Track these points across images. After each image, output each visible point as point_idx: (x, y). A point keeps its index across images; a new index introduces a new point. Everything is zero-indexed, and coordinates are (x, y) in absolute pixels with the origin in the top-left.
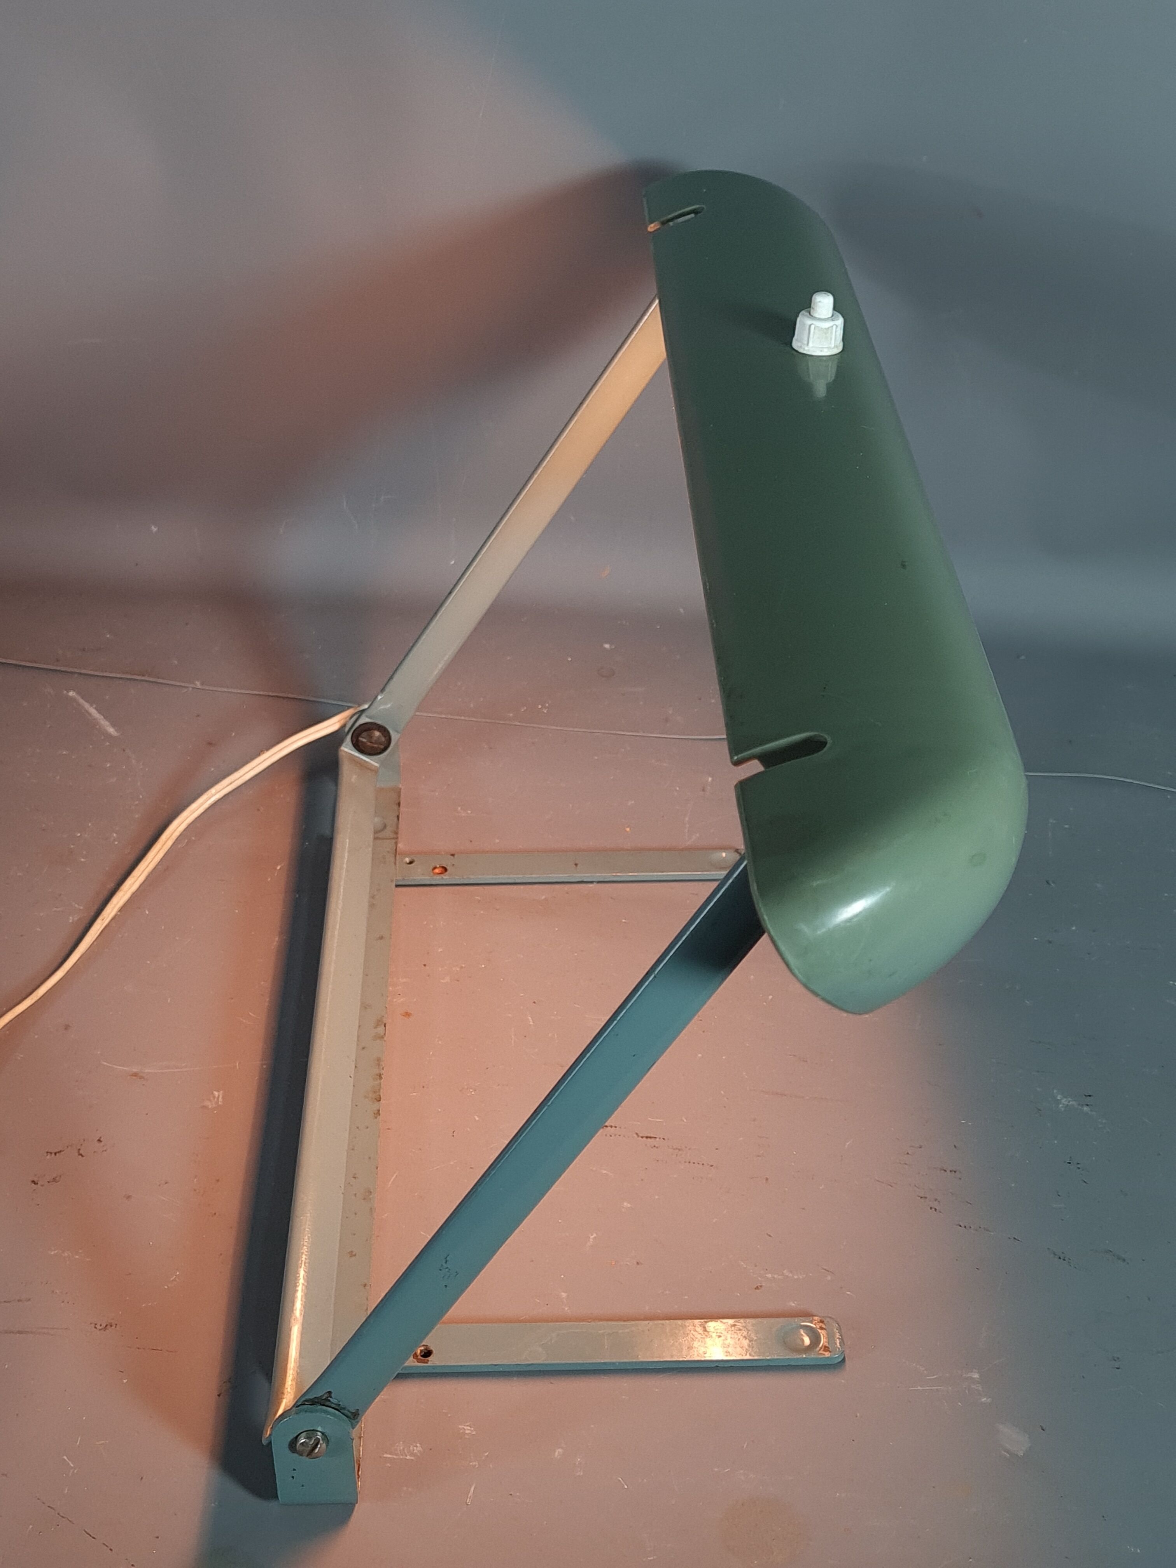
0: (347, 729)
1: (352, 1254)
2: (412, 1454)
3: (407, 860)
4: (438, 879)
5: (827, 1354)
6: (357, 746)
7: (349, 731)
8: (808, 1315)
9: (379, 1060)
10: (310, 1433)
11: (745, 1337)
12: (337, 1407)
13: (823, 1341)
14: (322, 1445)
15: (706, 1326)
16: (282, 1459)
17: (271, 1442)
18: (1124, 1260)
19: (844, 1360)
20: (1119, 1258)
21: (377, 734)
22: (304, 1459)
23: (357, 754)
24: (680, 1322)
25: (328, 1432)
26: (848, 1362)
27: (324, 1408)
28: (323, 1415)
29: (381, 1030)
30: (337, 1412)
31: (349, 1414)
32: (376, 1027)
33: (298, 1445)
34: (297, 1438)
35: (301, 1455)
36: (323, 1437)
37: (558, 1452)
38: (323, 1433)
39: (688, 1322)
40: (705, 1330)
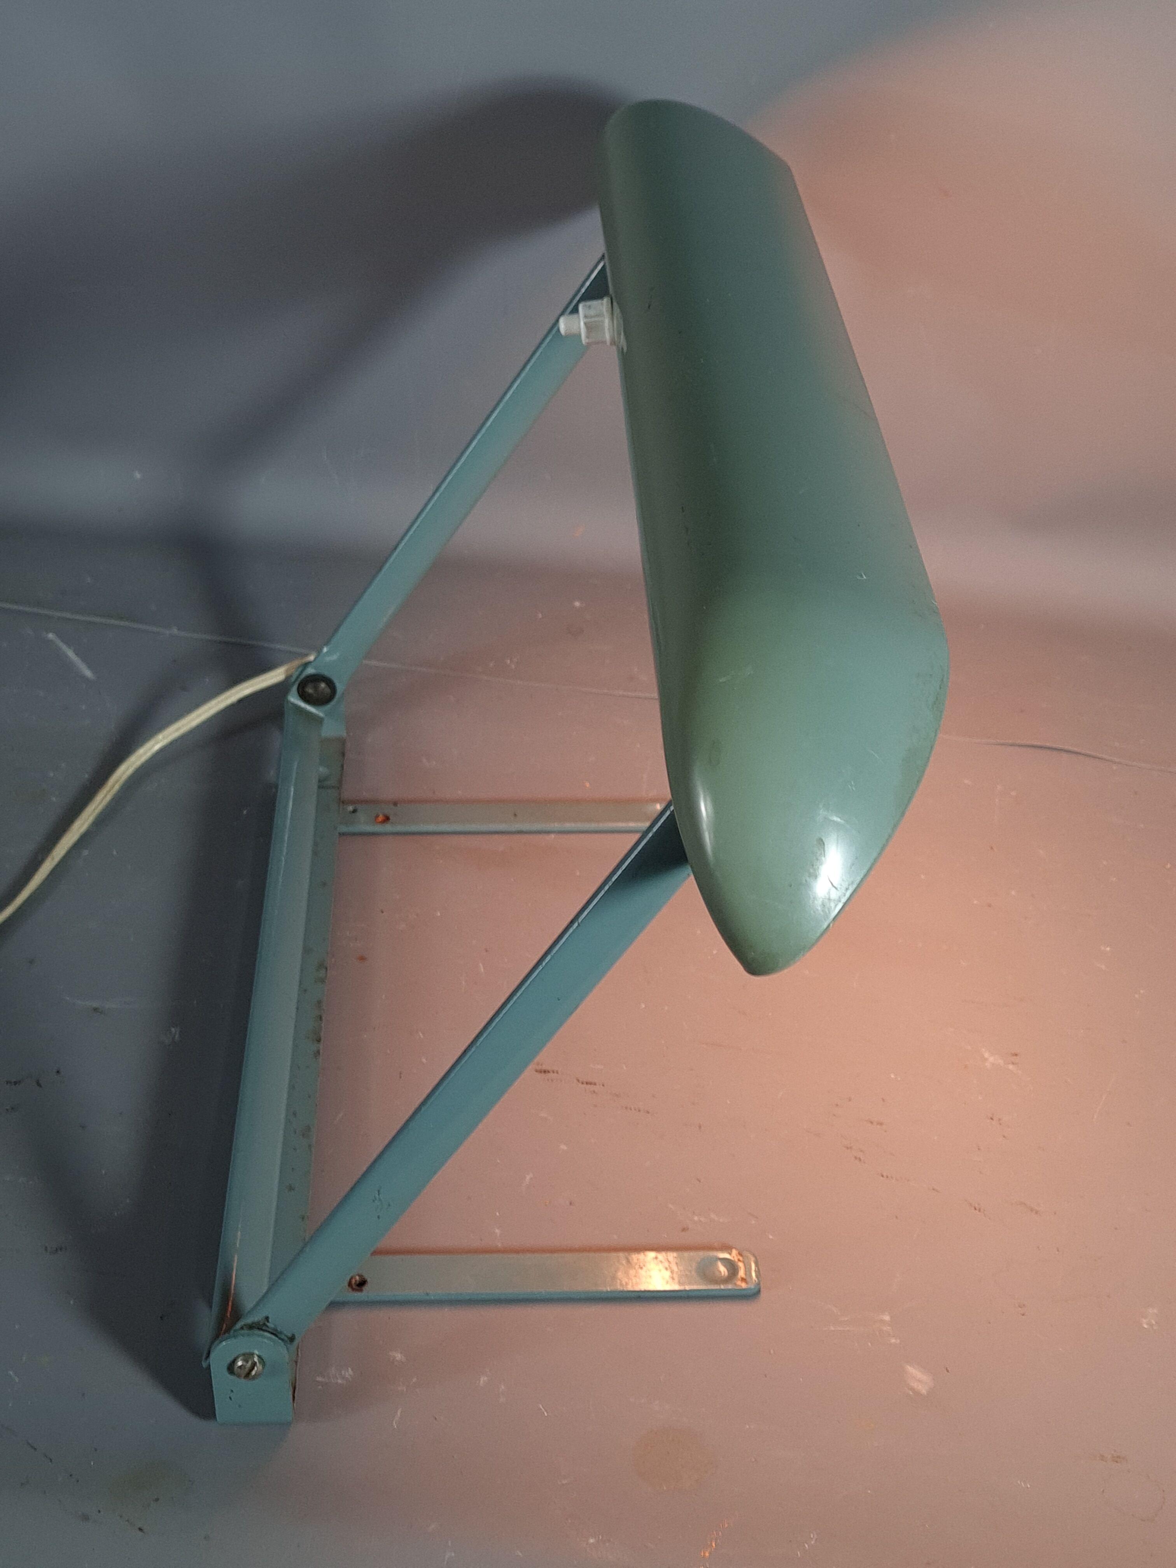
0: (293, 679)
1: (291, 1188)
2: (343, 1378)
3: (351, 808)
4: (379, 828)
5: (744, 1285)
6: (304, 696)
7: (295, 682)
8: (727, 1248)
9: (319, 1002)
10: (247, 1356)
11: (666, 1269)
12: (274, 1332)
13: (742, 1273)
14: (258, 1368)
15: (630, 1258)
16: (220, 1379)
17: (210, 1365)
18: (1037, 1213)
19: (759, 1292)
20: (1032, 1210)
21: (323, 685)
22: (242, 1380)
23: (303, 705)
24: (605, 1255)
25: (264, 1356)
26: (764, 1294)
27: (261, 1332)
28: (260, 1339)
29: (322, 973)
30: (274, 1337)
31: (286, 1338)
32: (317, 970)
33: (236, 1367)
34: (234, 1361)
35: (239, 1376)
36: (260, 1360)
37: (483, 1379)
38: (259, 1357)
39: (613, 1255)
40: (628, 1262)
